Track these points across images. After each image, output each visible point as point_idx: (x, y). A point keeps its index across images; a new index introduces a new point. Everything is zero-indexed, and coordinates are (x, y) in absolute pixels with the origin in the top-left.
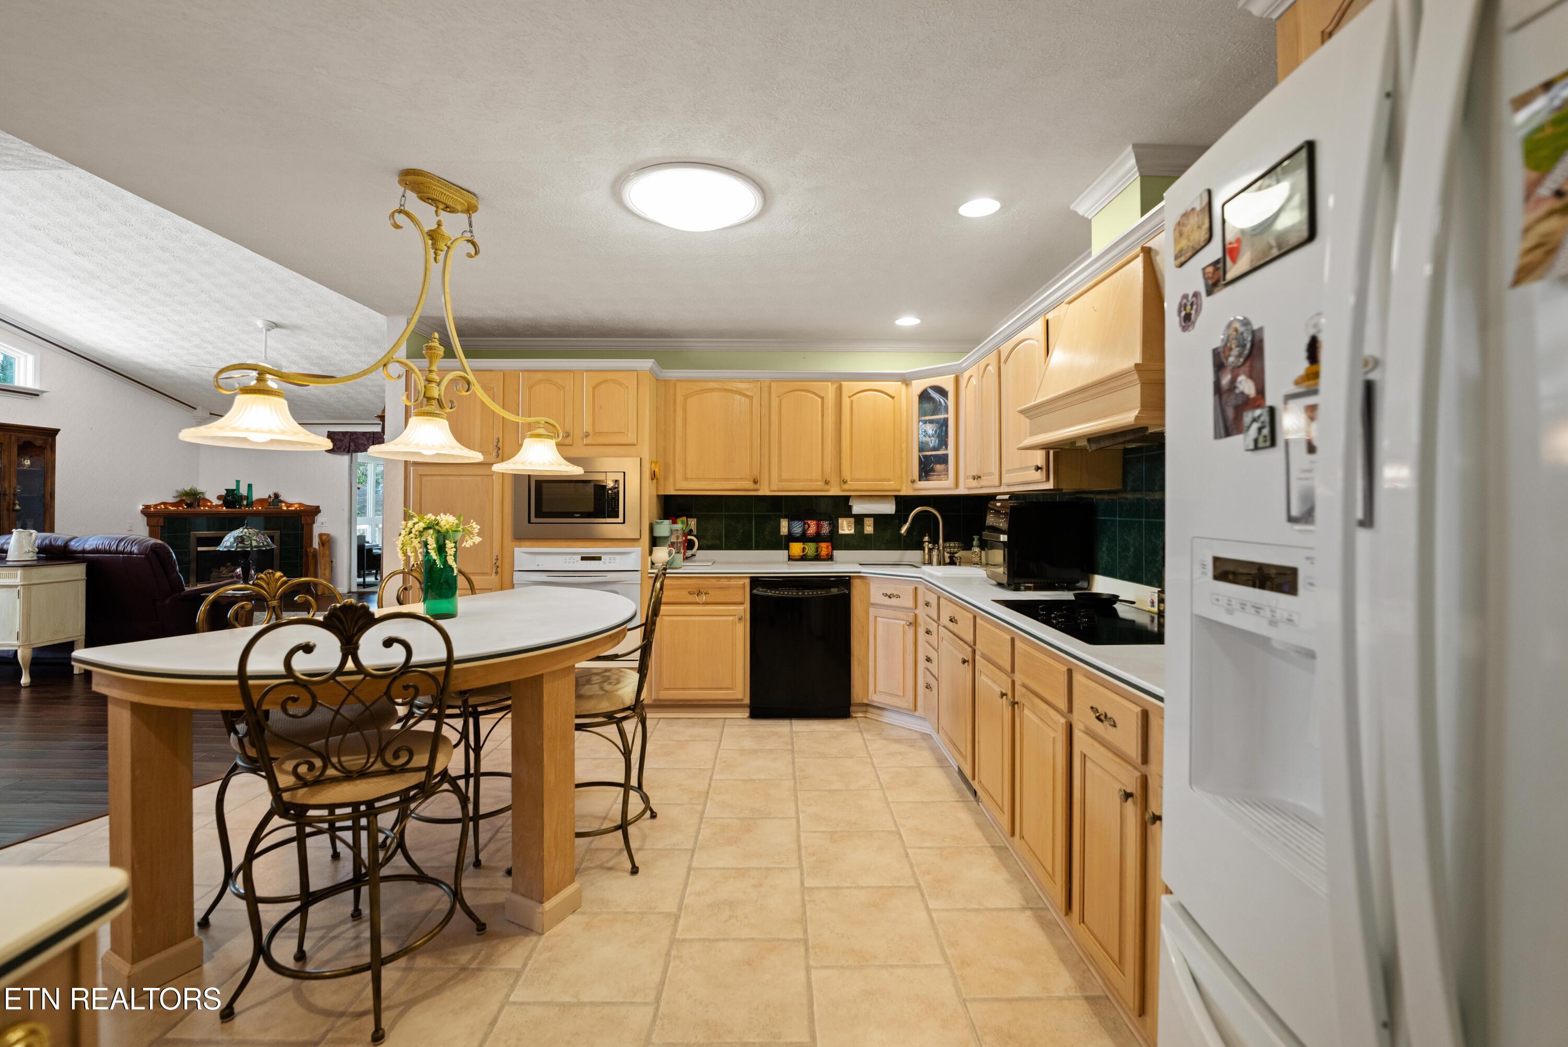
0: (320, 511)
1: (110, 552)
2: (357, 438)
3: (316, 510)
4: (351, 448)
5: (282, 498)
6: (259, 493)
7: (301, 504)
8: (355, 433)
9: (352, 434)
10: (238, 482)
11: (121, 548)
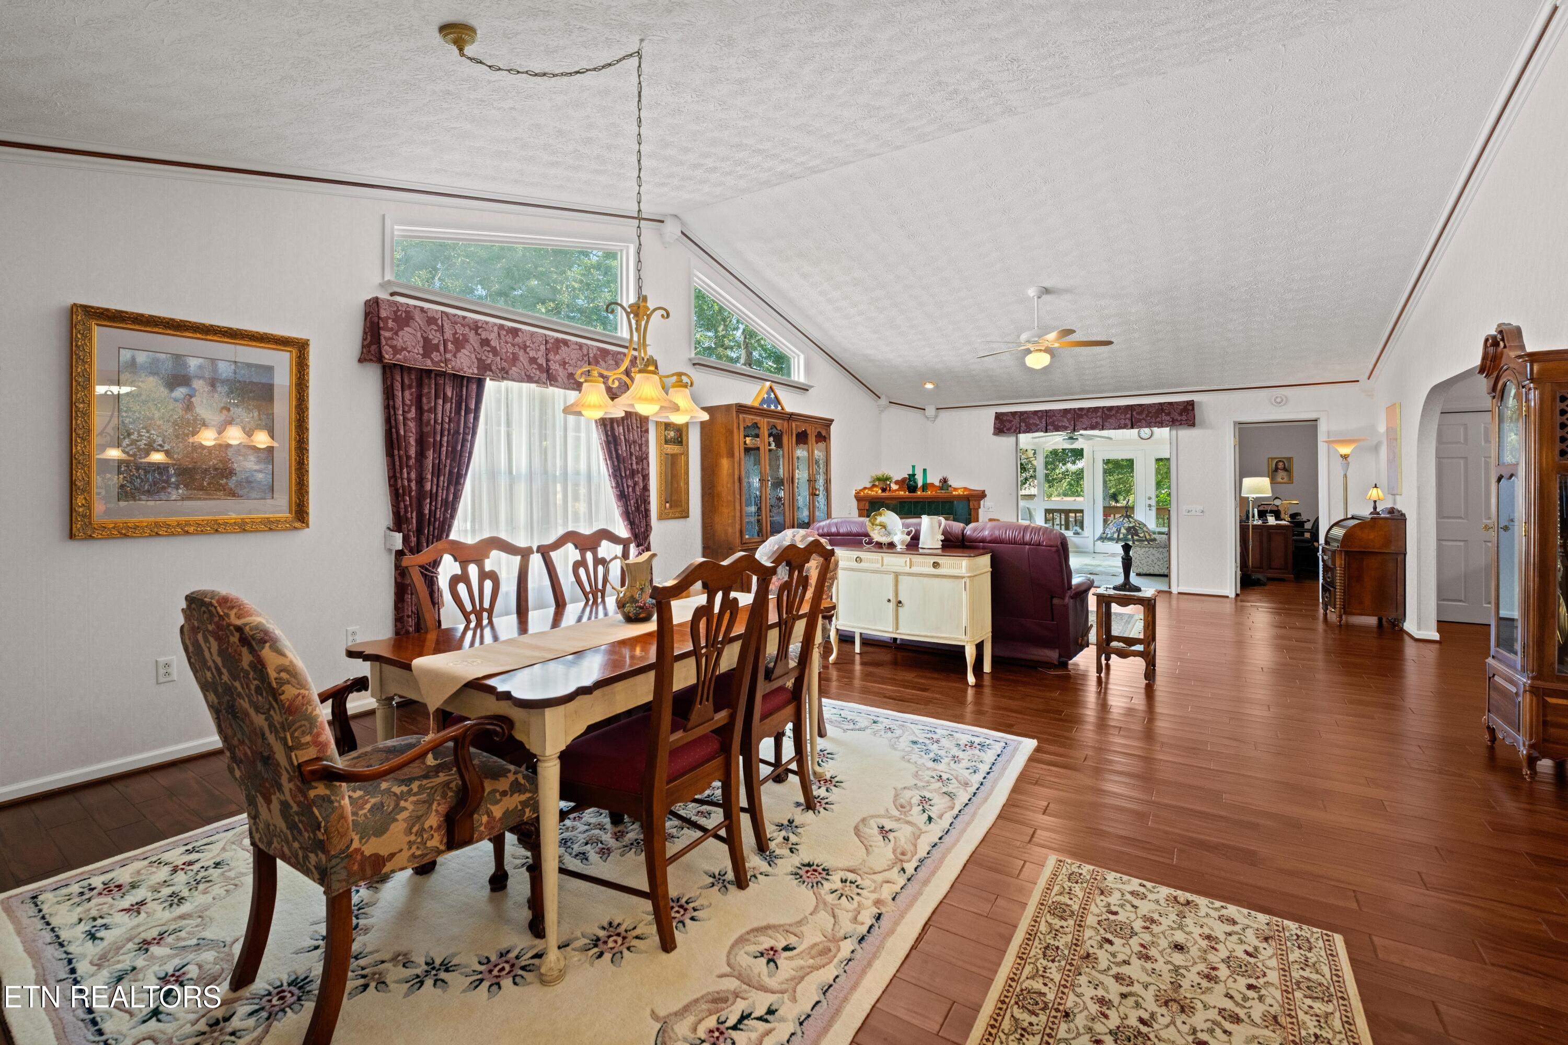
0: (985, 496)
1: (1015, 543)
2: (1028, 417)
3: (982, 495)
4: (1022, 429)
5: (950, 483)
6: (934, 479)
7: (965, 489)
8: (1026, 412)
9: (1022, 413)
10: (913, 467)
11: (1027, 538)
